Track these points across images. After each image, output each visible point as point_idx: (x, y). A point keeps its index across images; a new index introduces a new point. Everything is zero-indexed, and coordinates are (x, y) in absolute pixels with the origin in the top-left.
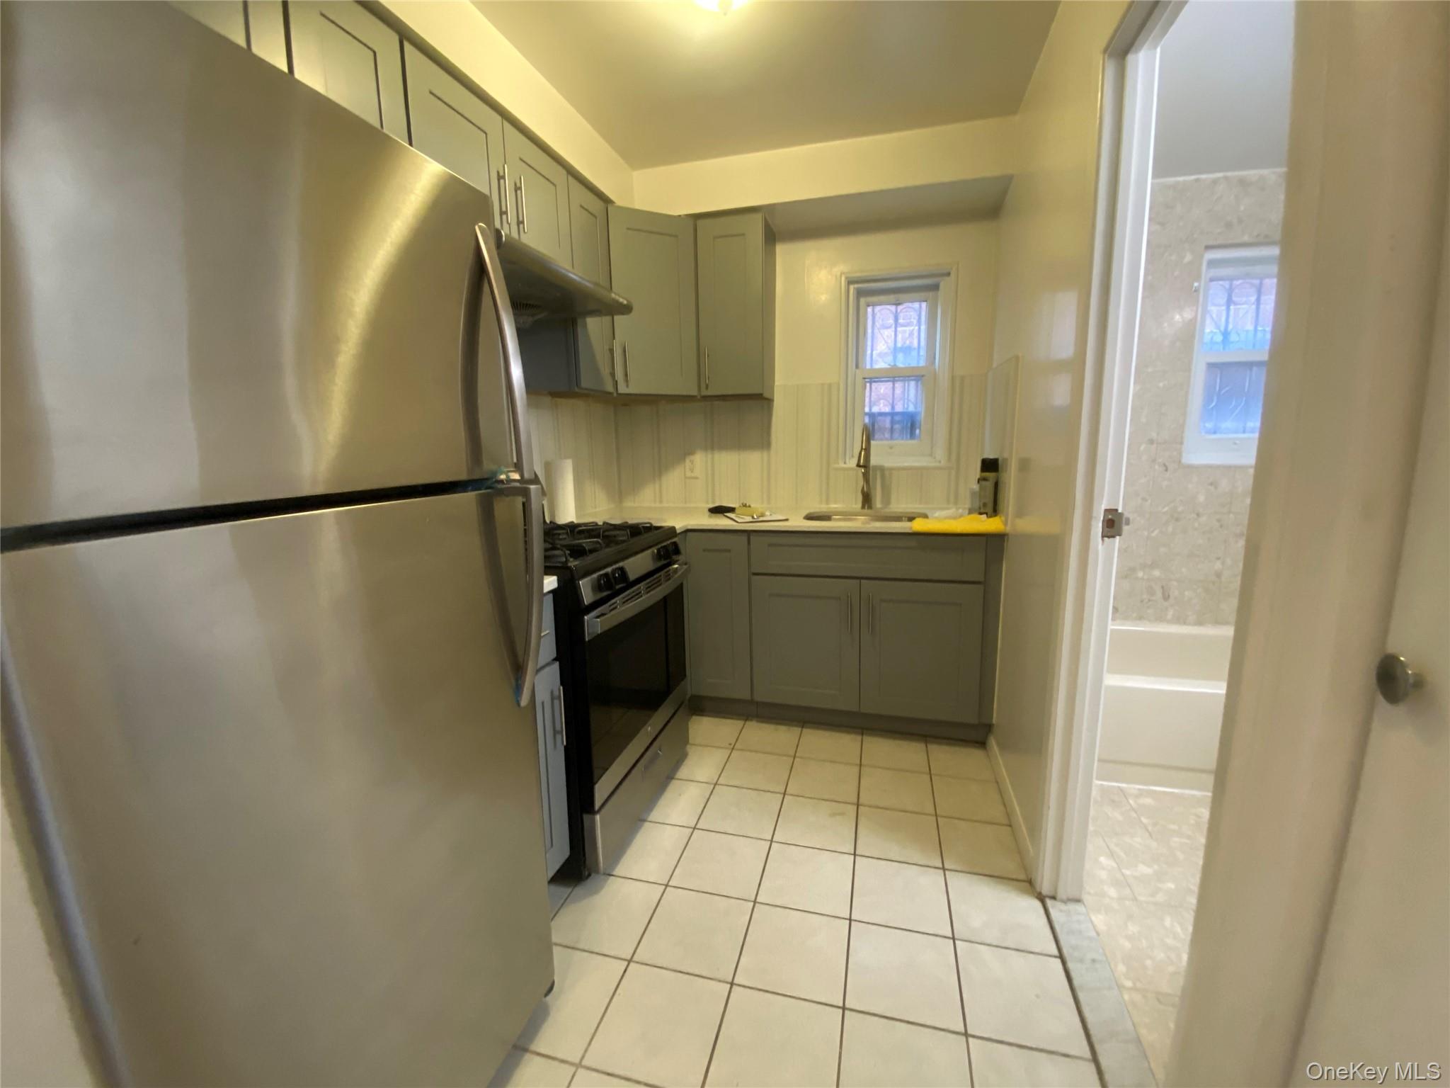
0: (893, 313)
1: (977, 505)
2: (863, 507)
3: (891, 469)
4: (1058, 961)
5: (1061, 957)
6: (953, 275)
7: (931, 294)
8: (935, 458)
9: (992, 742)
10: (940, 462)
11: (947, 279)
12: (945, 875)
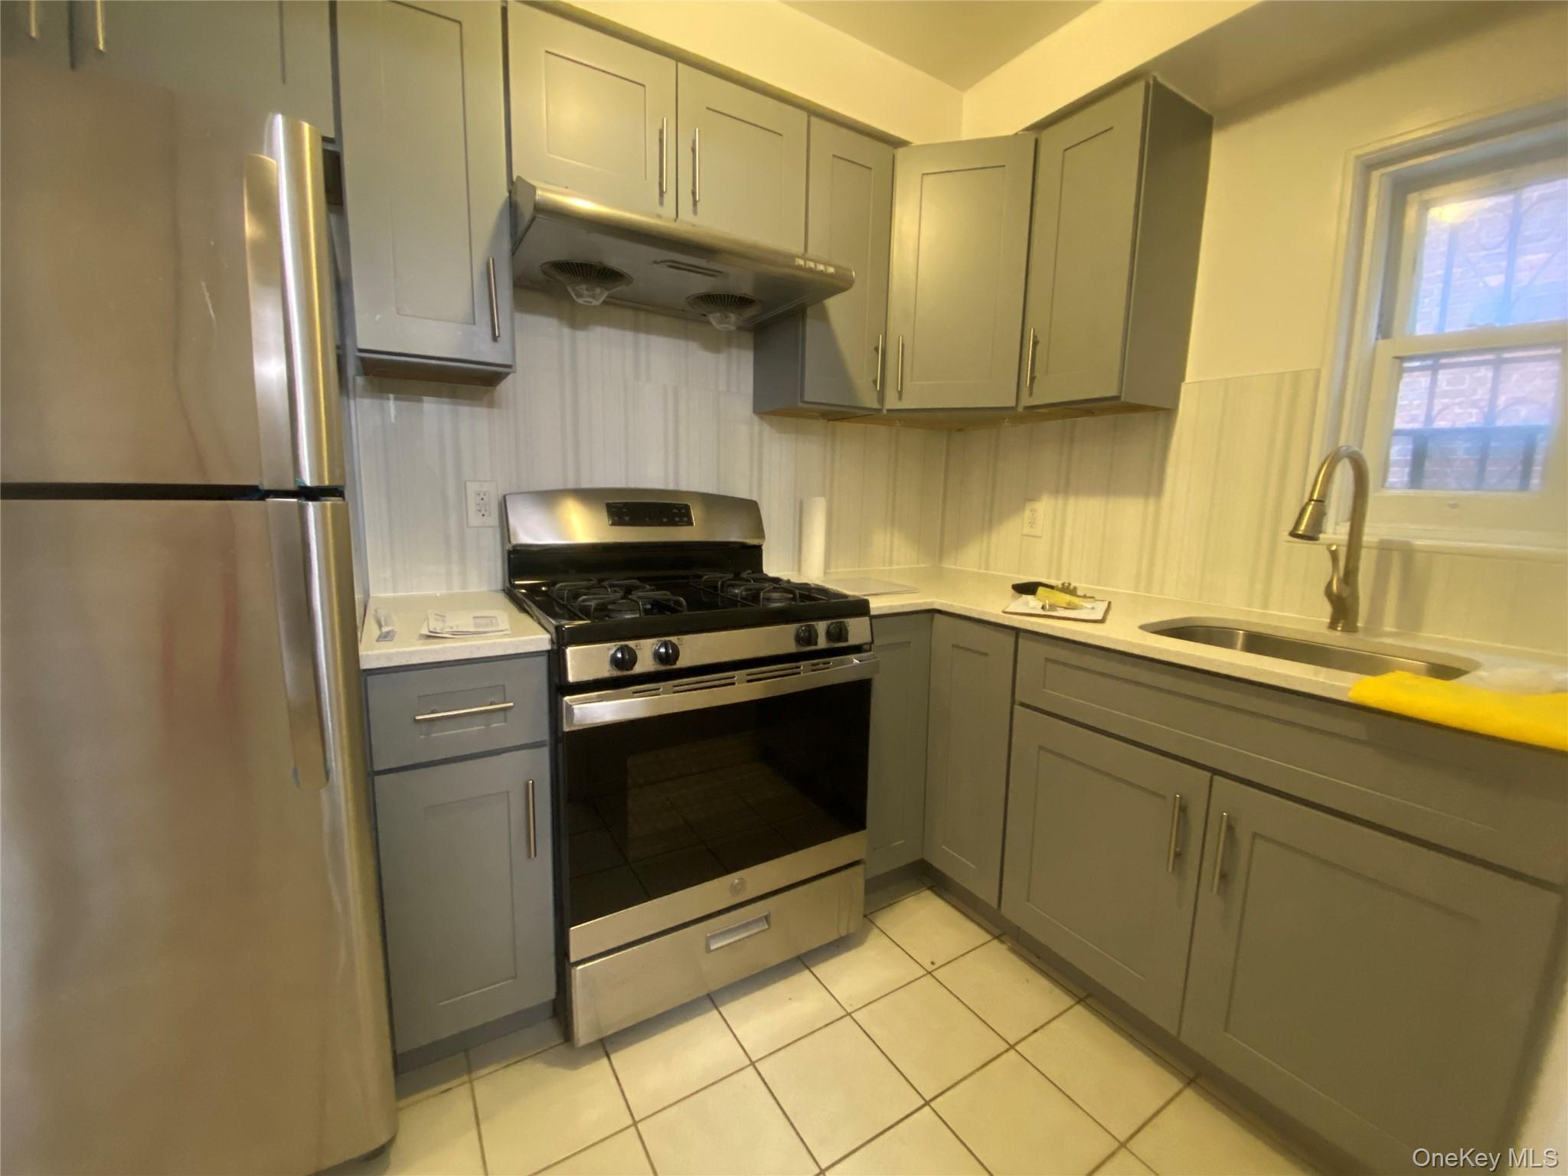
2: (1332, 625)
3: (1431, 553)
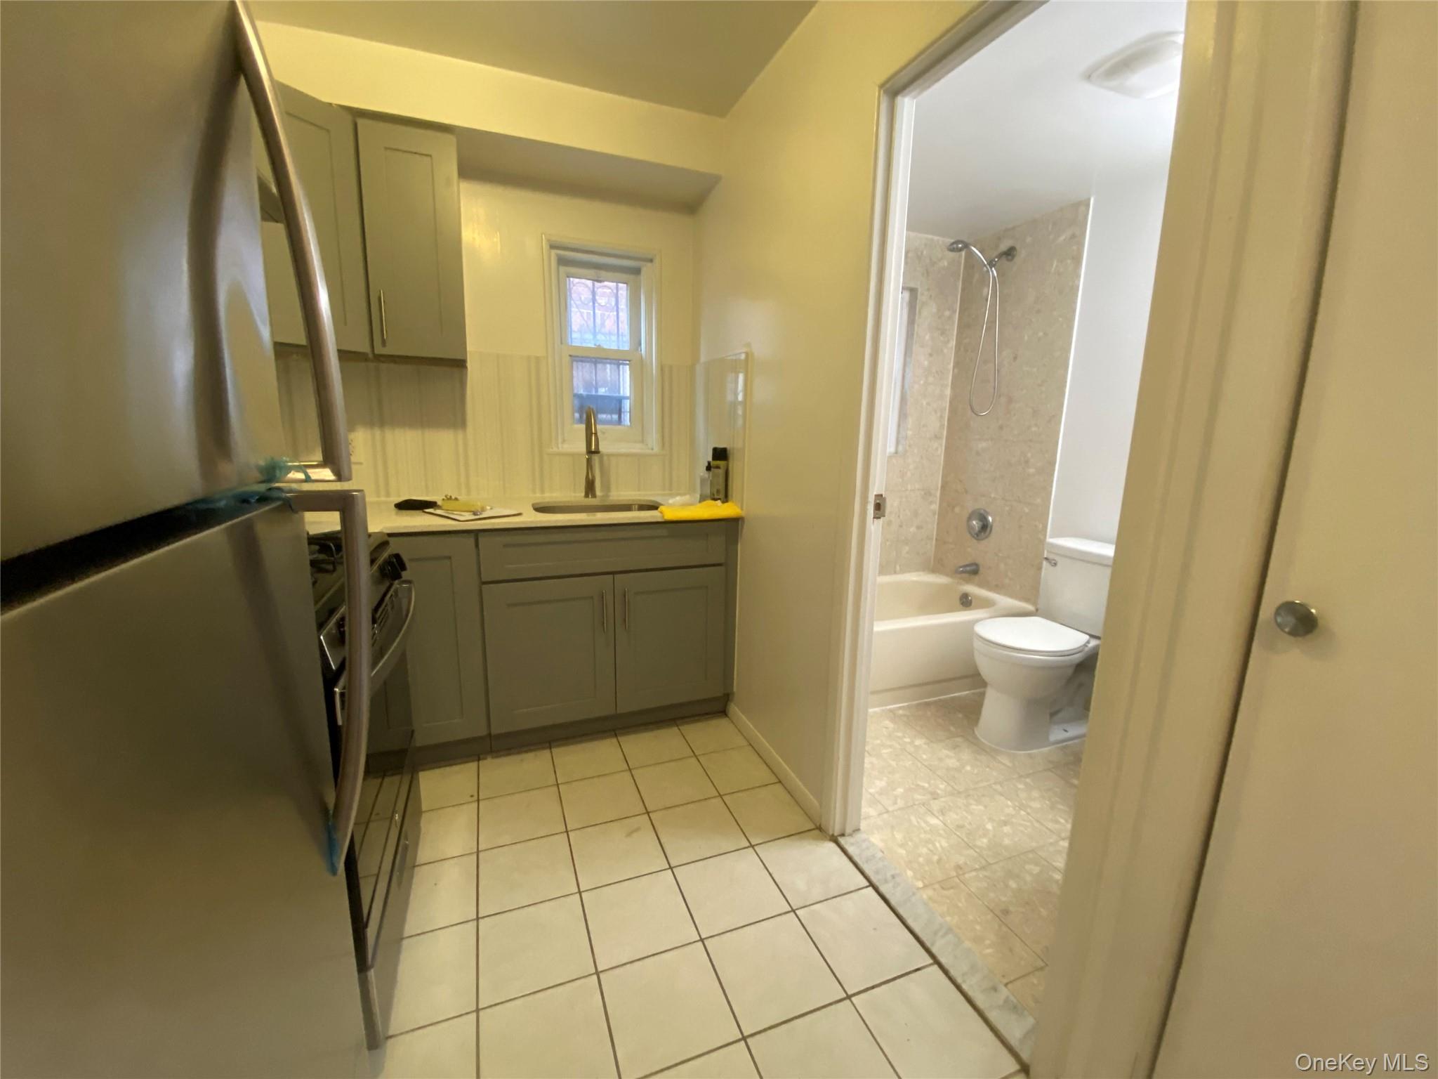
0: (589, 288)
1: (708, 491)
2: (587, 496)
4: (870, 889)
5: (872, 885)
6: (657, 261)
7: (632, 277)
8: (647, 445)
9: (734, 709)
10: (652, 449)
11: (649, 264)
12: (755, 851)
